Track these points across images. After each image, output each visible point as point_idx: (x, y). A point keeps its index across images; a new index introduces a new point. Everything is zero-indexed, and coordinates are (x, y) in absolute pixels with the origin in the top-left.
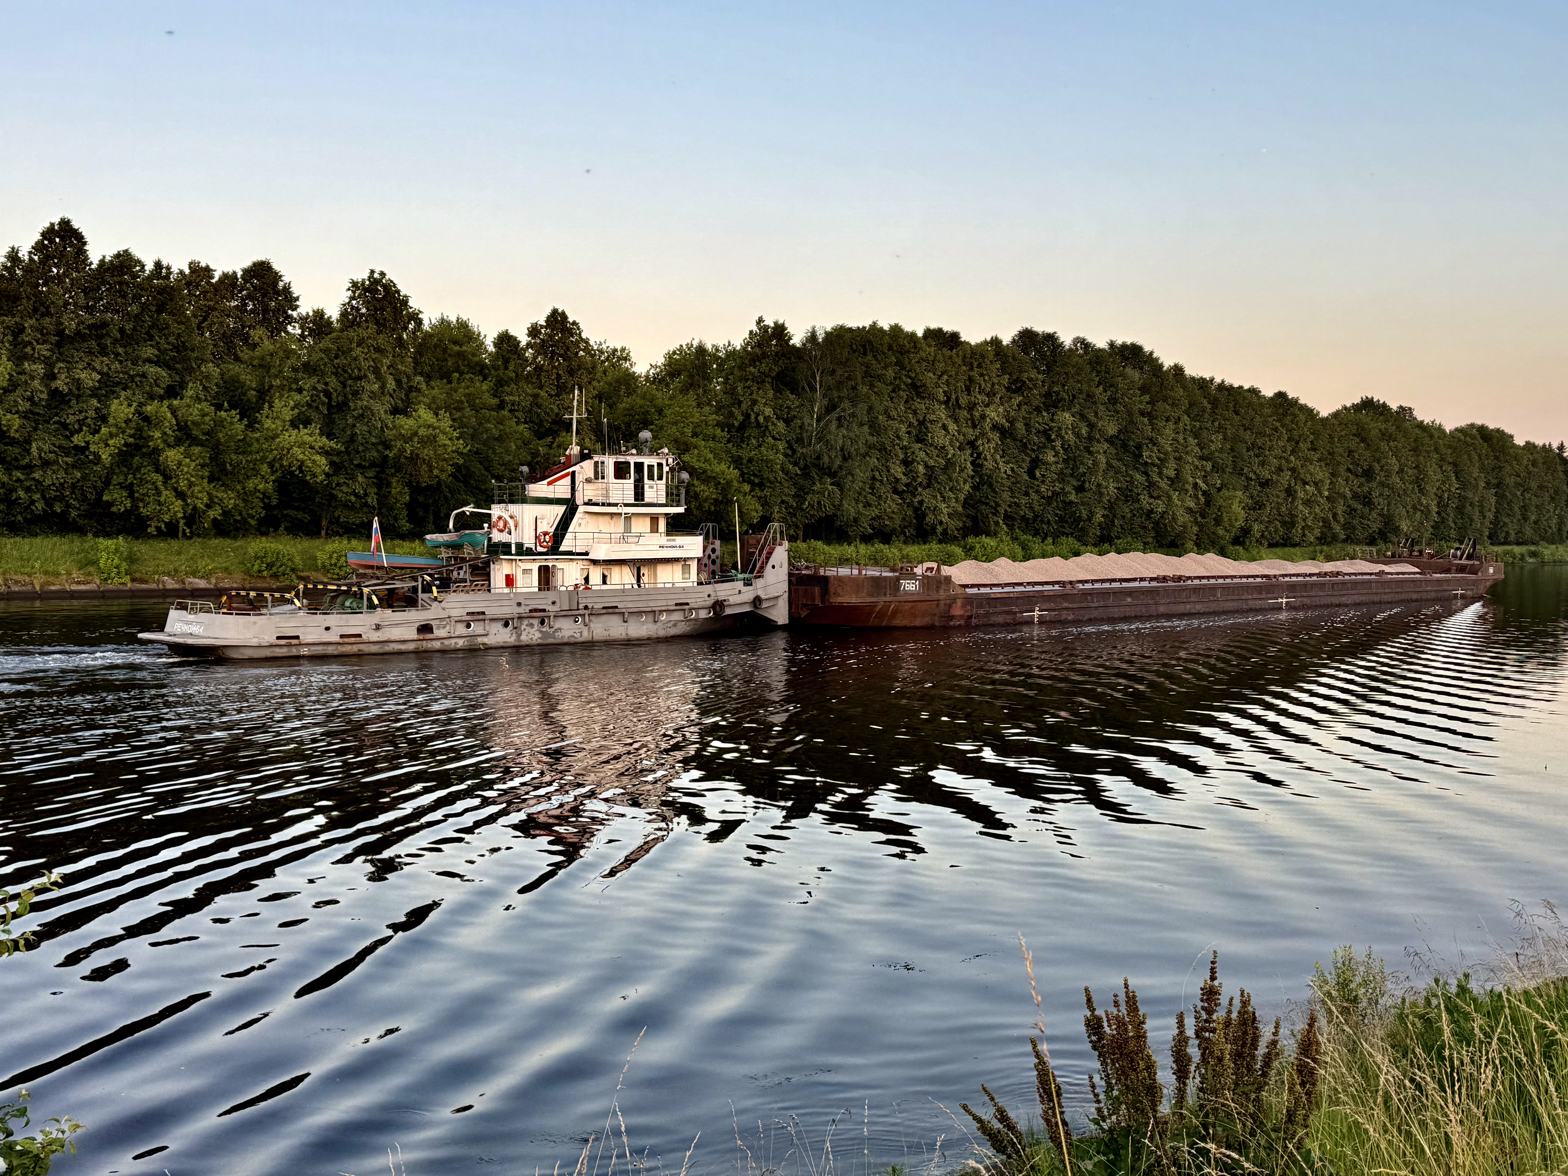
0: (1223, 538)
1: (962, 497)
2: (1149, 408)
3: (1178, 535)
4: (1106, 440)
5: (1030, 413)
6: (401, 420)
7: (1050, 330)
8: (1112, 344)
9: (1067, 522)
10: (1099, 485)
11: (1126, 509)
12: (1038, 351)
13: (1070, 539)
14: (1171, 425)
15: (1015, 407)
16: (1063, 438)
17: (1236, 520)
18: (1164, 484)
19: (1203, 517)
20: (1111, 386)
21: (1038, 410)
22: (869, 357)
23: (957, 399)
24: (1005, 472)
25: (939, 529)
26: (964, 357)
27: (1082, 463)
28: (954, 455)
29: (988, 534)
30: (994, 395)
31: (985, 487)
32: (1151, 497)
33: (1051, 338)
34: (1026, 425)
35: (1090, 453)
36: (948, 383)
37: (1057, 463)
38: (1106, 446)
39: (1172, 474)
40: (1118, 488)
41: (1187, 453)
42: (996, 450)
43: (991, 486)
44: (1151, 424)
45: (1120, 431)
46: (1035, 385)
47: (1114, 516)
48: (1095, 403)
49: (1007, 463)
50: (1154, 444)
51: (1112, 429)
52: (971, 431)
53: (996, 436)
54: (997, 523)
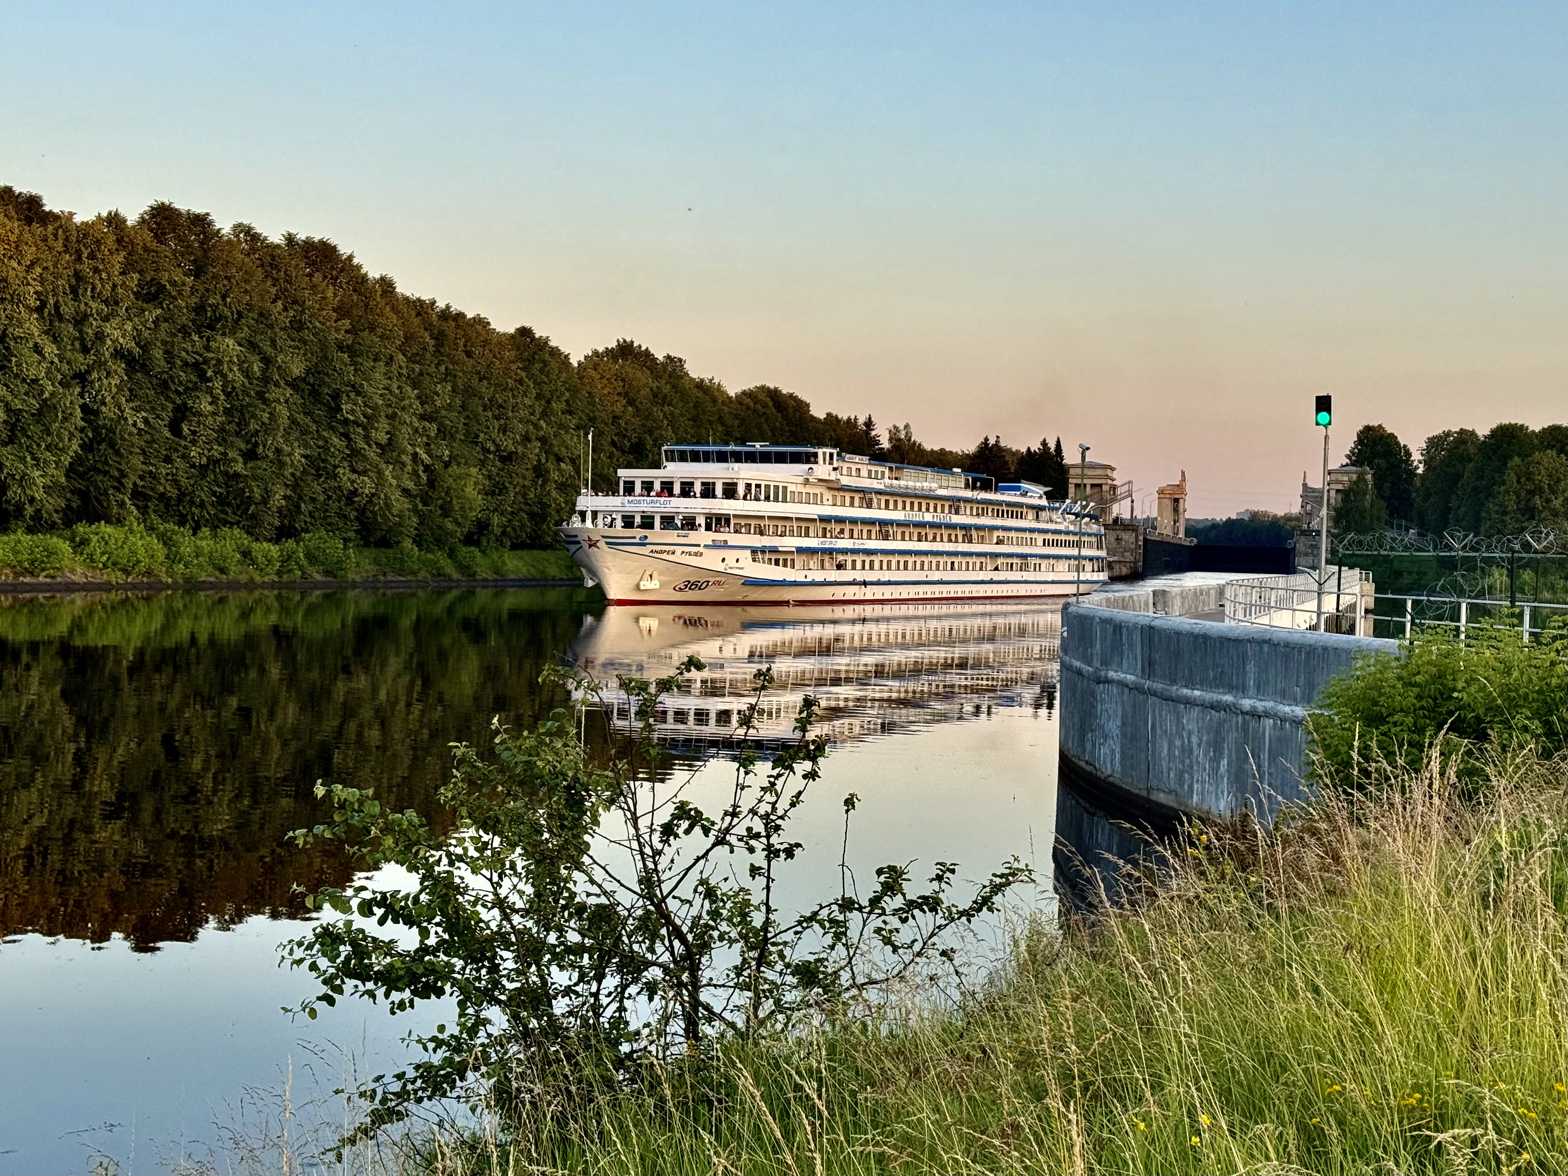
0: (452, 534)
1: (66, 460)
2: (349, 340)
3: (390, 529)
4: (287, 383)
5: (175, 335)
8: (290, 239)
9: (229, 504)
10: (278, 451)
11: (316, 488)
12: (180, 240)
13: (236, 531)
14: (381, 366)
15: (150, 324)
16: (224, 376)
17: (471, 509)
18: (372, 453)
19: (425, 504)
20: (295, 302)
21: (185, 331)
23: (57, 306)
24: (135, 424)
25: (29, 510)
26: (67, 239)
27: (254, 416)
28: (53, 394)
29: (108, 522)
30: (117, 303)
31: (103, 446)
32: (354, 471)
33: (201, 222)
34: (166, 352)
35: (265, 401)
36: (42, 281)
37: (214, 414)
38: (289, 392)
39: (383, 438)
40: (306, 457)
41: (403, 409)
42: (120, 388)
43: (112, 445)
44: (354, 363)
45: (308, 371)
46: (180, 293)
47: (300, 498)
48: (271, 326)
49: (136, 410)
50: (358, 394)
51: (297, 369)
52: (80, 357)
53: (119, 367)
54: (122, 504)
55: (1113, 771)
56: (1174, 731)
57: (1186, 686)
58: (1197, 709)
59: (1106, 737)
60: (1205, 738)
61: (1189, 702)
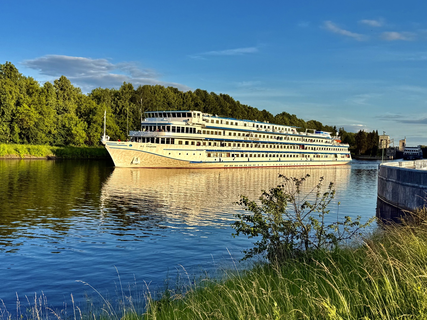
6: (19, 108)
7: (205, 90)
8: (221, 95)
22: (156, 95)
26: (182, 96)
33: (205, 92)
57: (407, 182)
61: (408, 186)
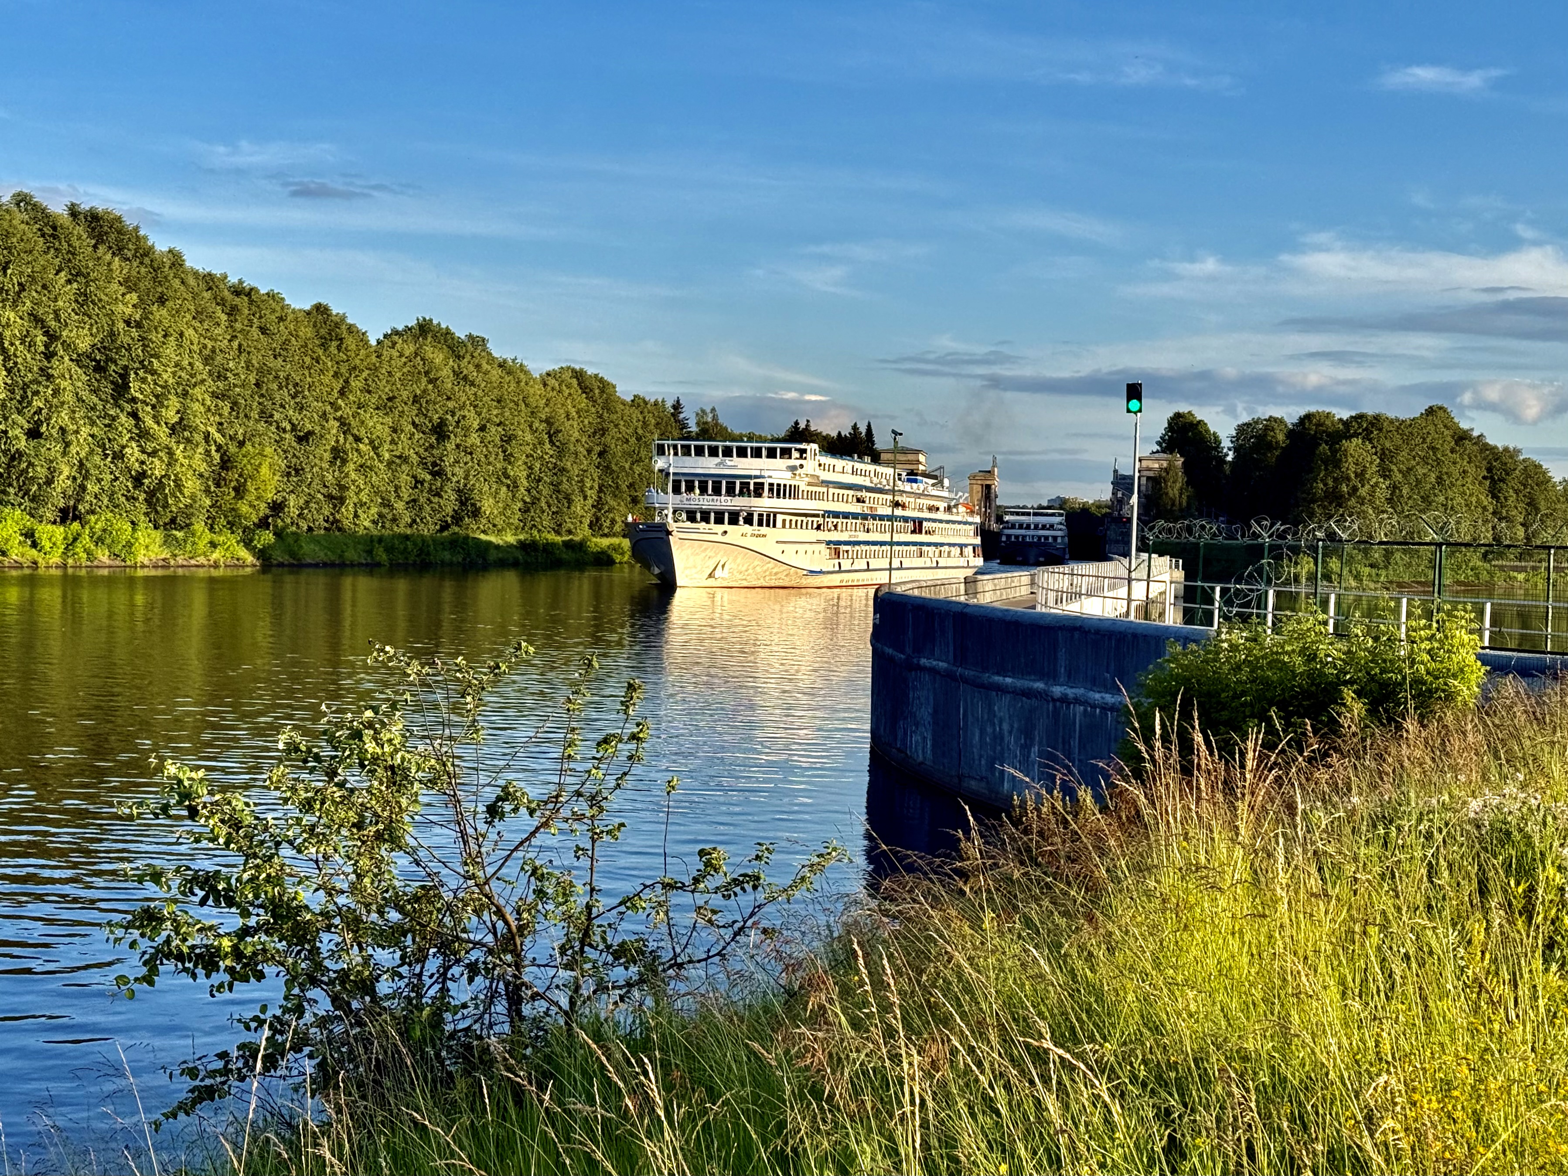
0: (246, 517)
2: (137, 314)
3: (182, 511)
4: (73, 359)
8: (73, 209)
11: (103, 469)
13: (18, 512)
14: (171, 342)
17: (266, 490)
19: (219, 485)
20: (79, 274)
27: (37, 393)
32: (142, 451)
38: (73, 368)
39: (173, 417)
40: (92, 436)
41: (195, 386)
44: (142, 339)
45: (94, 347)
47: (86, 479)
48: (54, 299)
50: (147, 371)
55: (925, 758)
56: (986, 717)
57: (998, 674)
58: (1008, 696)
59: (917, 725)
60: (1016, 726)
61: (1001, 689)
